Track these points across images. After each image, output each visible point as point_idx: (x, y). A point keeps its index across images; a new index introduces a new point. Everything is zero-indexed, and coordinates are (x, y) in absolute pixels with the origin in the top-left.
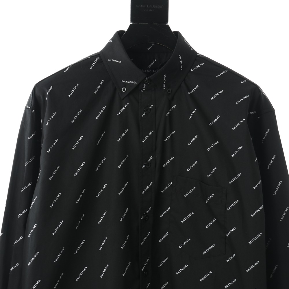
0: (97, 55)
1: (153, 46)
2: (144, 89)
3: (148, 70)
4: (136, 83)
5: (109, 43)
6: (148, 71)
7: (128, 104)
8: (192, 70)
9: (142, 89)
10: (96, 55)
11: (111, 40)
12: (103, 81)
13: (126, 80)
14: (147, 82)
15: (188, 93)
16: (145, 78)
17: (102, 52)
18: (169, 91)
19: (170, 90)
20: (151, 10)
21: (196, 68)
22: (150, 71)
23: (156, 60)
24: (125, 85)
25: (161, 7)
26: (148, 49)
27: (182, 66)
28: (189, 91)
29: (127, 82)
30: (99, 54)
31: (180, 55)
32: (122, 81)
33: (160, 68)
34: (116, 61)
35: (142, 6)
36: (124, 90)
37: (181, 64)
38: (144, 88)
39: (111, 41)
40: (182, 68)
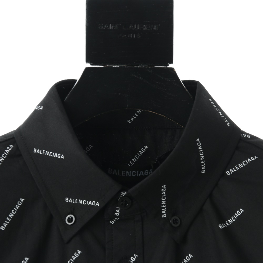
0: (9, 139)
1: (140, 115)
2: (117, 217)
3: (127, 172)
4: (98, 204)
5: (36, 111)
6: (129, 174)
7: (79, 252)
8: (228, 173)
9: (113, 217)
10: (6, 140)
11: (41, 104)
12: (22, 200)
13: (74, 198)
14: (122, 201)
15: (220, 226)
16: (120, 192)
17: (20, 131)
18: (175, 222)
19: (176, 220)
20: (133, 36)
21: (238, 167)
22: (134, 174)
23: (146, 147)
24: (73, 209)
25: (156, 28)
26: (129, 121)
27: (203, 164)
28: (223, 222)
29: (78, 201)
30: (13, 138)
31: (198, 140)
32: (67, 199)
33: (156, 166)
34: (52, 154)
35: (111, 27)
36: (70, 220)
37: (203, 160)
38: (117, 214)
39: (42, 108)
40: (204, 168)
